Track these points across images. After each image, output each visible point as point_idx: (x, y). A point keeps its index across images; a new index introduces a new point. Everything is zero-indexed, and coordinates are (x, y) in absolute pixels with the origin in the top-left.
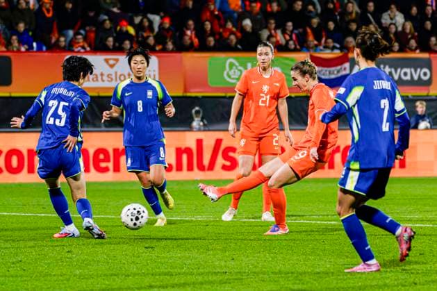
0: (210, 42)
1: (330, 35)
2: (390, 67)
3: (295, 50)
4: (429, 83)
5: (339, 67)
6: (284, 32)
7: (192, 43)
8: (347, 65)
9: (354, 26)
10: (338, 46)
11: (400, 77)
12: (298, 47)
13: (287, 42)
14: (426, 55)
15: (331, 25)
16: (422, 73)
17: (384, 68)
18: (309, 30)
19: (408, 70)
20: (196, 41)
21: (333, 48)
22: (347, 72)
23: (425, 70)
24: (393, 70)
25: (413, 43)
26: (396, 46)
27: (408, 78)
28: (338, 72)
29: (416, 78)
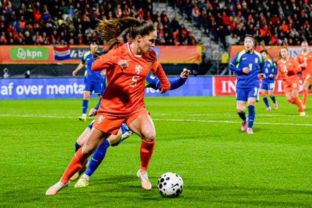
1: (62, 38)
3: (47, 44)
5: (66, 52)
6: (43, 37)
7: (4, 41)
8: (69, 51)
9: (72, 34)
10: (66, 43)
12: (49, 43)
13: (44, 41)
15: (62, 34)
18: (52, 36)
20: (6, 41)
21: (64, 44)
22: (69, 53)
28: (66, 53)
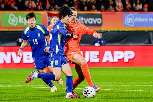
0: (2, 6)
2: (84, 17)
4: (101, 25)
11: (88, 22)
14: (99, 12)
16: (98, 21)
17: (81, 18)
19: (91, 19)
23: (100, 19)
24: (85, 19)
25: (94, 7)
26: (86, 8)
27: (91, 23)
29: (95, 22)
